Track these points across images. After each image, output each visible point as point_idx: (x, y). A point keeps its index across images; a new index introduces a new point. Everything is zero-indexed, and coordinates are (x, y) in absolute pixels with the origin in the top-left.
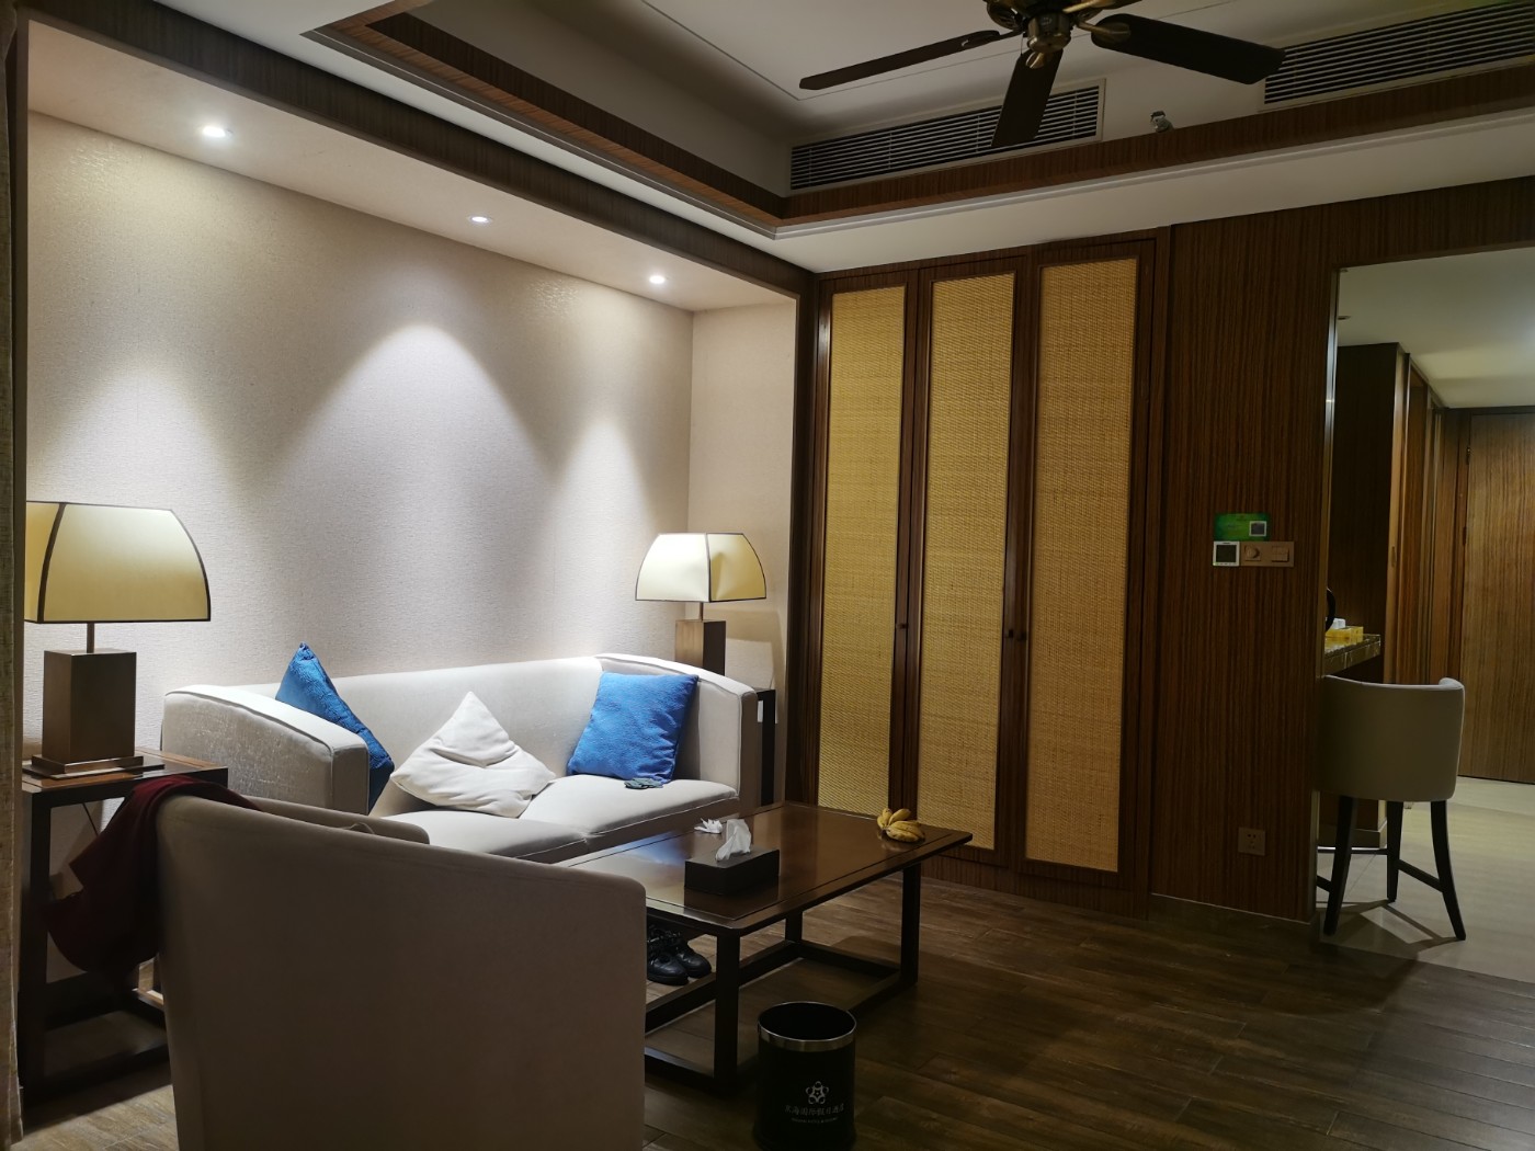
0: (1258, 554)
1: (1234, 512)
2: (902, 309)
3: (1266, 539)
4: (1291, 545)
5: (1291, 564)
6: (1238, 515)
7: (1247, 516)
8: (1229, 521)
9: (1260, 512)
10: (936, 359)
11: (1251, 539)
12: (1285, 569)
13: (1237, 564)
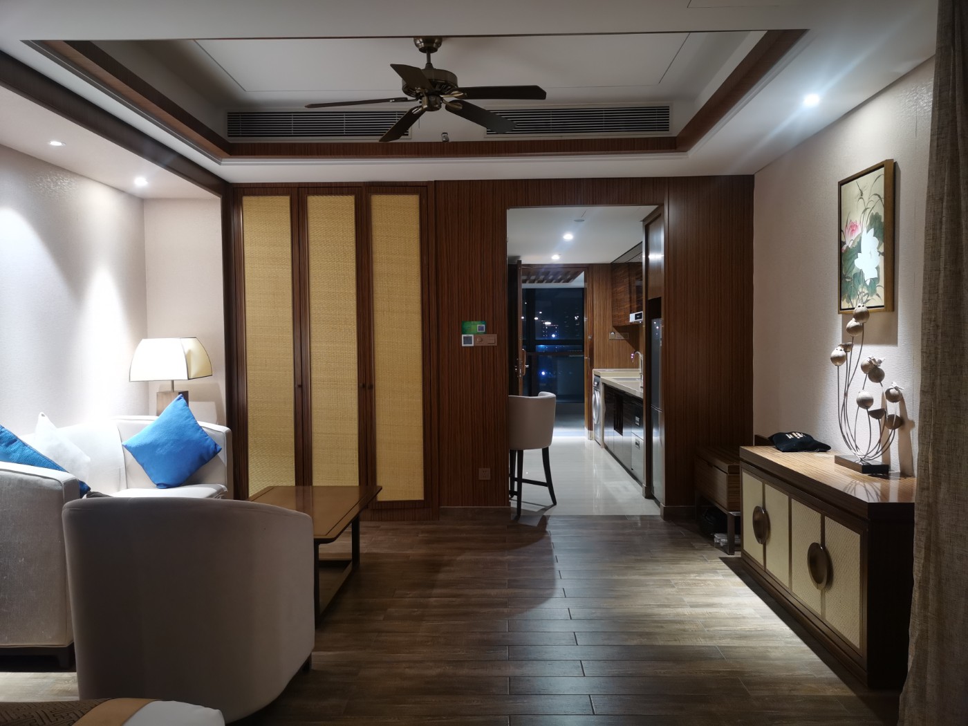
0: (482, 340)
1: (470, 320)
2: (289, 209)
3: (485, 333)
4: (496, 335)
5: (496, 344)
6: (472, 322)
7: (476, 322)
8: (467, 325)
9: (482, 320)
10: (312, 238)
11: (478, 333)
12: (493, 346)
13: (473, 345)
